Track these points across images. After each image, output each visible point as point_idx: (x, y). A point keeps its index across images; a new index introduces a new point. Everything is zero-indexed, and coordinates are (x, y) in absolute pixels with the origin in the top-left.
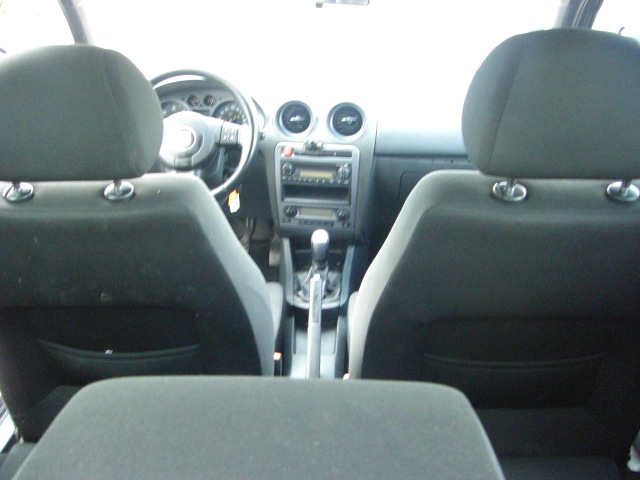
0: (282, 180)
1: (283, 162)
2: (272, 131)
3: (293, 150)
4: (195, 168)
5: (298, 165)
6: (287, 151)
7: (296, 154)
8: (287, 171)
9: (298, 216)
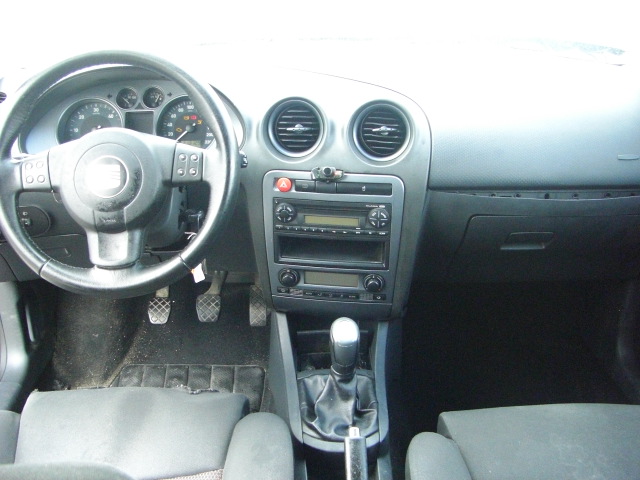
0: (276, 229)
1: (277, 201)
2: (256, 148)
3: (292, 181)
4: (130, 227)
5: (301, 207)
6: (284, 183)
7: (299, 189)
8: (284, 215)
9: (301, 284)
